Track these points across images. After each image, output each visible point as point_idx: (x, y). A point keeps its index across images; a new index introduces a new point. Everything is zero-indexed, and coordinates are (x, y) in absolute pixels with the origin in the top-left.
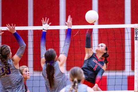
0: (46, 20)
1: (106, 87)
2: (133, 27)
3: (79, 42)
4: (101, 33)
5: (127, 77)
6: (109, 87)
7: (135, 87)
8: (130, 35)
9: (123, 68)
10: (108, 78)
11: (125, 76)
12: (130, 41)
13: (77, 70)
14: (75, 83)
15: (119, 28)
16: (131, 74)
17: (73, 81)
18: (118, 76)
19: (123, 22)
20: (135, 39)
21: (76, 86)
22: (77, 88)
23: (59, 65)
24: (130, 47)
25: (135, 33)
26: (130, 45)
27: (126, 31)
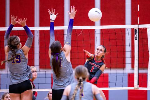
0: (52, 11)
1: (108, 84)
2: (133, 28)
3: (83, 42)
4: (103, 33)
5: (127, 75)
6: (110, 84)
7: (135, 84)
8: (130, 35)
9: (123, 66)
10: (109, 75)
11: (125, 73)
12: (130, 40)
13: (82, 68)
14: (80, 81)
15: (120, 29)
16: (131, 72)
17: (78, 79)
18: (119, 73)
19: (124, 23)
20: (135, 38)
21: (82, 85)
22: (83, 86)
23: (65, 55)
24: (130, 46)
25: (135, 33)
26: (130, 44)
27: (127, 32)
